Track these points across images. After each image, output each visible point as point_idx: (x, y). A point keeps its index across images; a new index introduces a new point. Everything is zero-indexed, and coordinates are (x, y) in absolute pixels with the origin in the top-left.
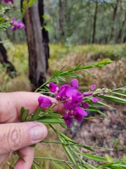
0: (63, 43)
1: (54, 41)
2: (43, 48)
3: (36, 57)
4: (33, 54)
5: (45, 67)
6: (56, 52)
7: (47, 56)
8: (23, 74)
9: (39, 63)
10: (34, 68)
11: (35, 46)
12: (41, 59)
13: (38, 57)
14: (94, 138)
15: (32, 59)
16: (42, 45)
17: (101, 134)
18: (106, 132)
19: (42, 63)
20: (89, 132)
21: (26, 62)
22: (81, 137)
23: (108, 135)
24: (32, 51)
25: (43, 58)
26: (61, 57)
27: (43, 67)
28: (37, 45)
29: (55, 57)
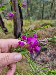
0: (29, 19)
2: (20, 22)
3: (17, 26)
4: (16, 24)
5: (21, 30)
6: (26, 23)
7: (22, 25)
8: (11, 33)
9: (18, 28)
10: (16, 30)
11: (17, 21)
13: (18, 26)
14: (43, 61)
15: (15, 26)
16: (20, 20)
17: (46, 59)
18: (48, 59)
19: (20, 28)
20: (41, 58)
21: (13, 28)
22: (37, 61)
23: (49, 60)
24: (15, 23)
25: (20, 26)
26: (28, 26)
27: (20, 30)
28: (18, 20)
29: (25, 26)
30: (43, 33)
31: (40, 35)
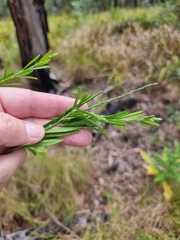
0: (68, 12)
1: (54, 9)
2: (36, 15)
3: (27, 31)
4: (21, 25)
5: (44, 47)
6: (59, 26)
7: (45, 29)
9: (34, 40)
10: (27, 49)
11: (23, 13)
12: (35, 35)
13: (31, 32)
14: (125, 139)
15: (22, 34)
16: (34, 8)
17: (135, 132)
18: (141, 130)
19: (38, 40)
20: (119, 131)
22: (107, 139)
23: (144, 132)
24: (19, 20)
25: (39, 31)
27: (41, 46)
28: (26, 9)
29: (58, 34)
30: (122, 52)
31: (111, 60)
